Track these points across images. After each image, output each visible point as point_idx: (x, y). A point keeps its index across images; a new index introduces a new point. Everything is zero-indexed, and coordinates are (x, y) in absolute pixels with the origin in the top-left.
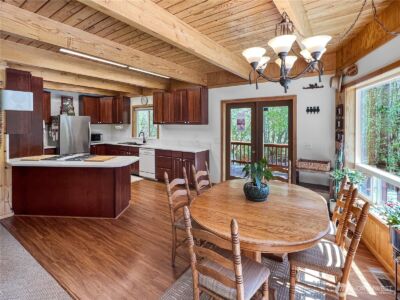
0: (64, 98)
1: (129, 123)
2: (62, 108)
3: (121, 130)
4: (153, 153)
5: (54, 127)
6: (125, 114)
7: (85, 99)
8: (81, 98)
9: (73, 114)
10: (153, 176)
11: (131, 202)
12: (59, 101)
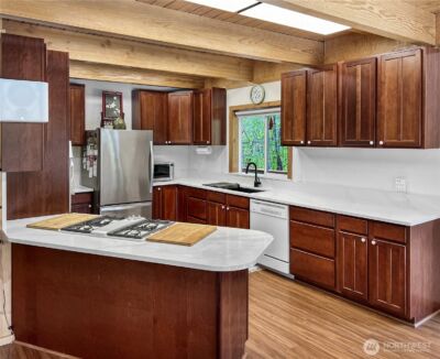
0: (106, 96)
1: (223, 142)
2: (103, 114)
3: (208, 157)
4: (285, 213)
5: (90, 152)
6: (216, 124)
7: (143, 96)
8: (136, 94)
9: (122, 127)
10: (285, 269)
11: (249, 344)
12: (99, 101)
